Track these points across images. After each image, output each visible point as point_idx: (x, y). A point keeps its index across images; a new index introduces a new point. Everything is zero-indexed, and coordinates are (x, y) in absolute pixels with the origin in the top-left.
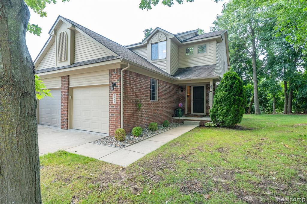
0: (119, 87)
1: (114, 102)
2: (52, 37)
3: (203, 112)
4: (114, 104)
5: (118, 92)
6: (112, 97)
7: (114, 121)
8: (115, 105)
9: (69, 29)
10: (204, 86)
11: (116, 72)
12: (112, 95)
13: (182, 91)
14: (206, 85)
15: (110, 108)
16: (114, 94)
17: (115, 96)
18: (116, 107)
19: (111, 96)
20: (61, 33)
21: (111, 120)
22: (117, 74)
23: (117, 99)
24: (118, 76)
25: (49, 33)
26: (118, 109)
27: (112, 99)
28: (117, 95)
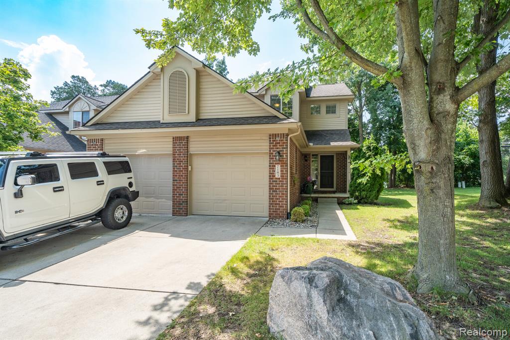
0: (285, 157)
1: (278, 175)
2: (151, 74)
3: (333, 188)
4: (277, 178)
5: (283, 163)
6: (273, 169)
7: (277, 199)
8: (279, 179)
9: (195, 69)
10: (333, 156)
11: (281, 138)
12: (275, 166)
13: (306, 161)
14: (337, 154)
15: (270, 184)
16: (276, 165)
17: (278, 168)
18: (281, 181)
19: (272, 167)
20: (174, 71)
21: (273, 199)
22: (282, 140)
23: (282, 171)
24: (284, 143)
25: (149, 68)
26: (284, 184)
27: (274, 171)
28: (281, 166)
